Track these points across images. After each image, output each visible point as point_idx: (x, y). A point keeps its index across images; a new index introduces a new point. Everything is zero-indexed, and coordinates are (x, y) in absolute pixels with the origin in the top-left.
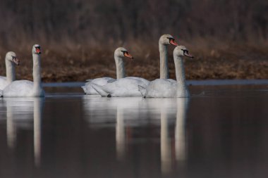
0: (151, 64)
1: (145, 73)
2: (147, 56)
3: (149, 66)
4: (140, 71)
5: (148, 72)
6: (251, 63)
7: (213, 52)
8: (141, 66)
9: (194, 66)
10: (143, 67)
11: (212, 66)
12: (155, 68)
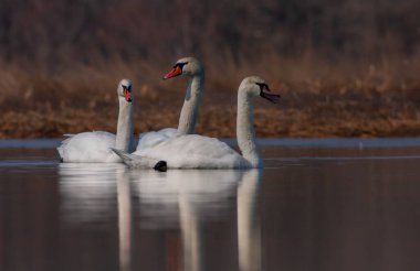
0: (35, 109)
1: (23, 124)
2: (28, 94)
3: (32, 112)
4: (14, 121)
5: (29, 123)
6: (212, 108)
7: (144, 89)
8: (17, 111)
9: (110, 114)
10: (20, 115)
11: (144, 113)
12: (41, 117)
